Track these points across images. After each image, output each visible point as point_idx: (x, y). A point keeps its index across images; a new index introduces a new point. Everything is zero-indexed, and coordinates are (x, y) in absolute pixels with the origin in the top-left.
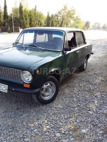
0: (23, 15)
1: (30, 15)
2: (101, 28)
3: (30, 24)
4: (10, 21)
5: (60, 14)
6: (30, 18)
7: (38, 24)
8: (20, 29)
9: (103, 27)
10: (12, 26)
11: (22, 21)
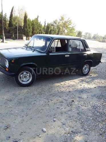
0: (27, 24)
1: (33, 24)
2: (91, 38)
3: (32, 32)
4: (15, 29)
5: (56, 23)
6: (33, 27)
7: (39, 33)
8: (24, 36)
9: (93, 37)
10: (16, 33)
11: (26, 29)
